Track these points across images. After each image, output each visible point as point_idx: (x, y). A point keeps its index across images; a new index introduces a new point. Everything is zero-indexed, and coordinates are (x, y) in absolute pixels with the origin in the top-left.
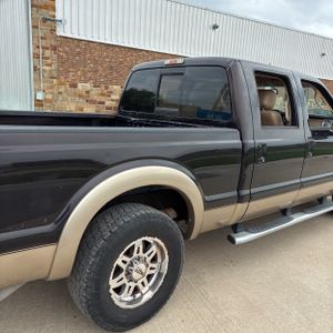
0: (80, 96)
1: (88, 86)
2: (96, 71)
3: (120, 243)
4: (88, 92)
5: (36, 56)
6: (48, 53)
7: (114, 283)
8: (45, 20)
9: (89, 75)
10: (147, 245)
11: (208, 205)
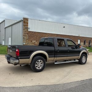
0: (33, 43)
1: (35, 41)
2: (37, 38)
3: (37, 60)
4: (35, 43)
5: (24, 35)
6: (26, 35)
7: (36, 65)
8: (26, 28)
9: (35, 39)
10: (40, 61)
11: (49, 57)
